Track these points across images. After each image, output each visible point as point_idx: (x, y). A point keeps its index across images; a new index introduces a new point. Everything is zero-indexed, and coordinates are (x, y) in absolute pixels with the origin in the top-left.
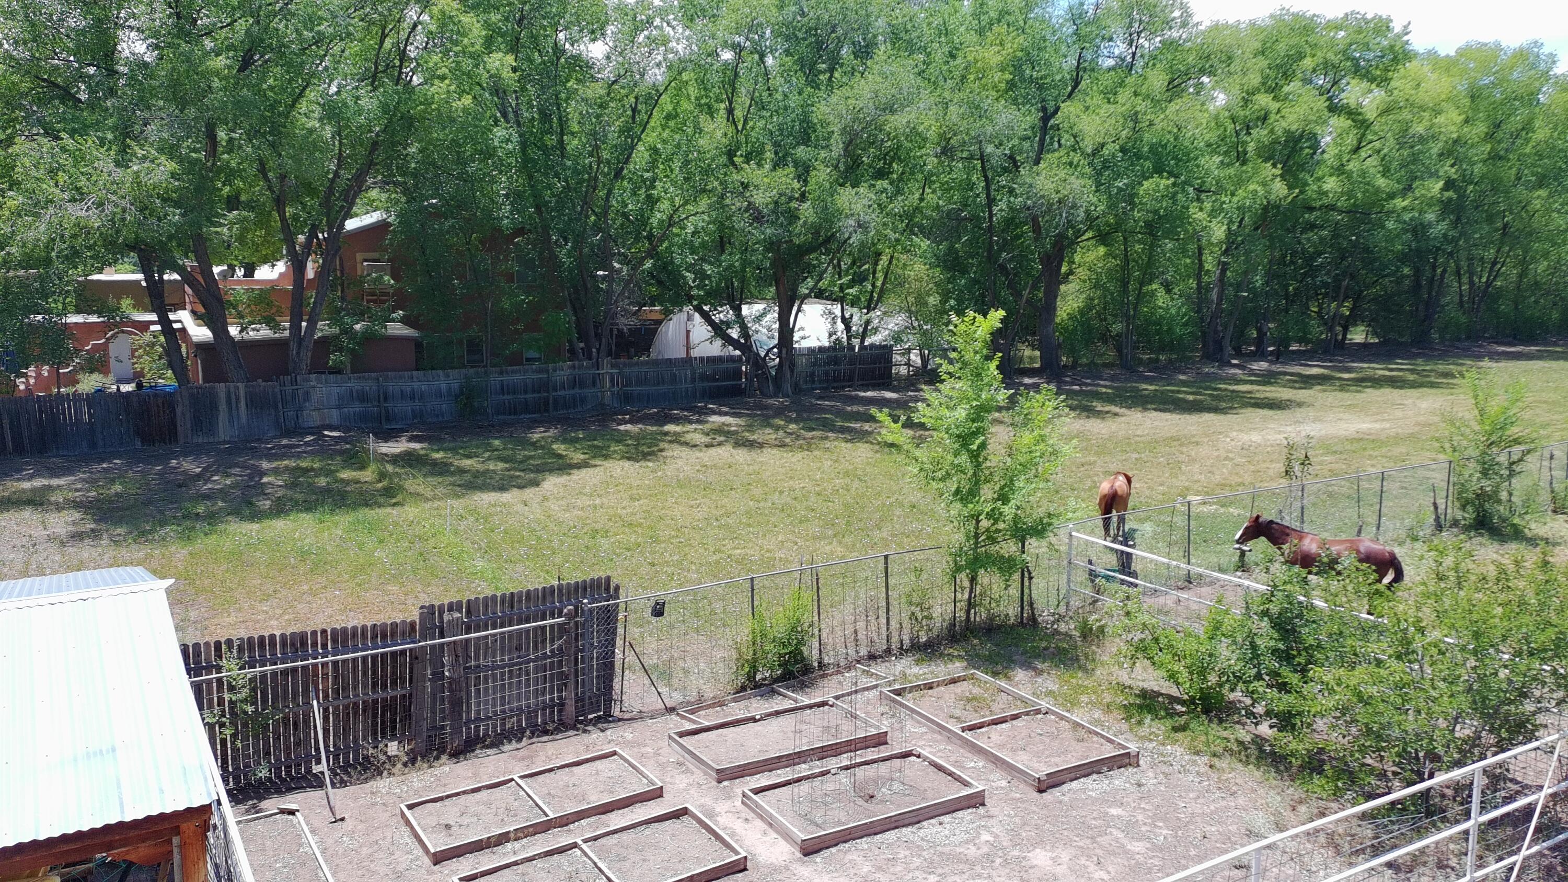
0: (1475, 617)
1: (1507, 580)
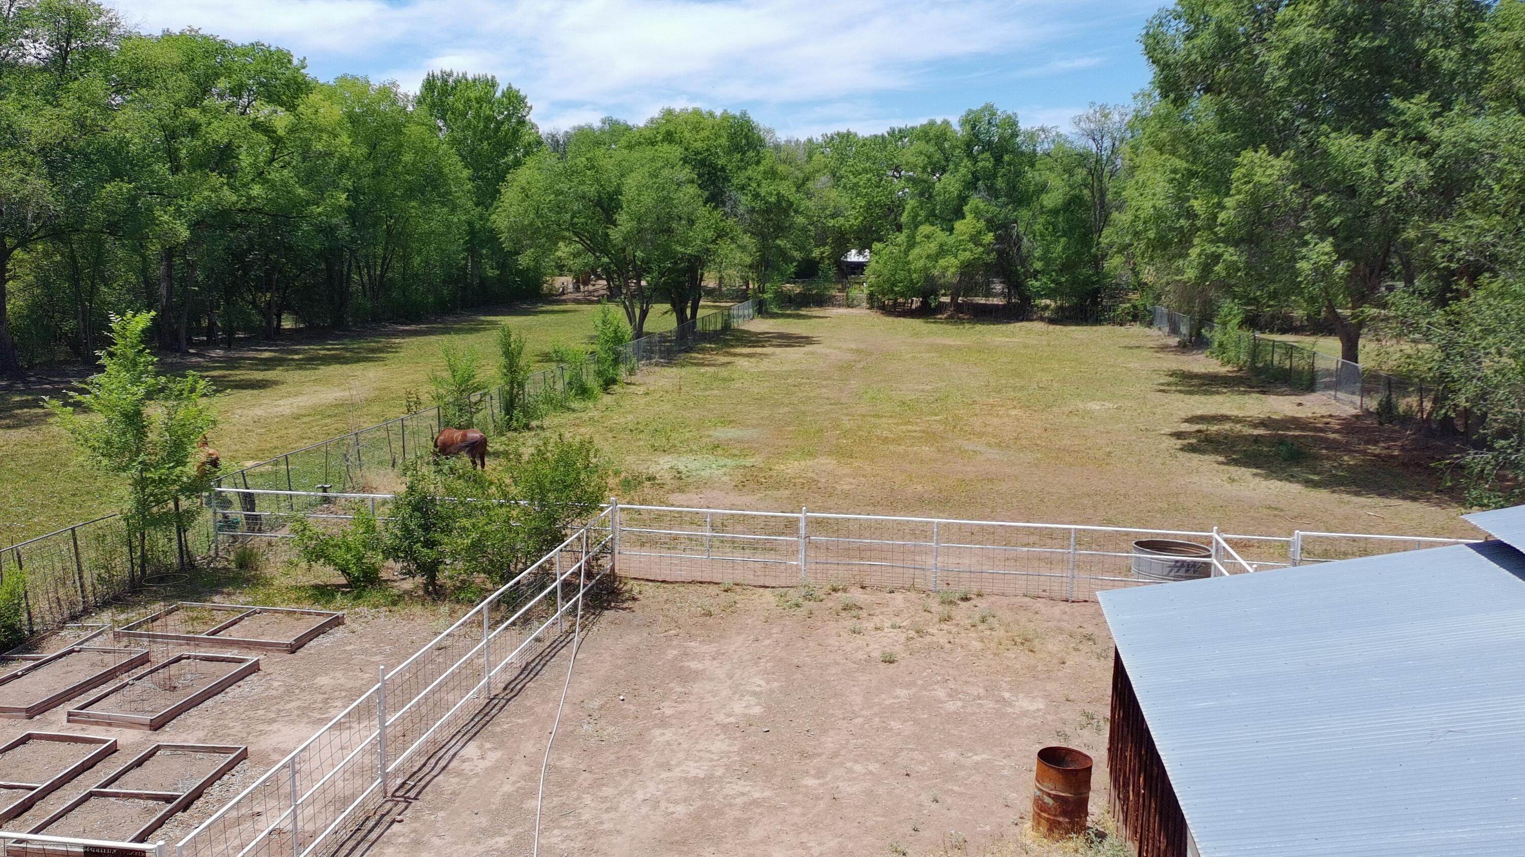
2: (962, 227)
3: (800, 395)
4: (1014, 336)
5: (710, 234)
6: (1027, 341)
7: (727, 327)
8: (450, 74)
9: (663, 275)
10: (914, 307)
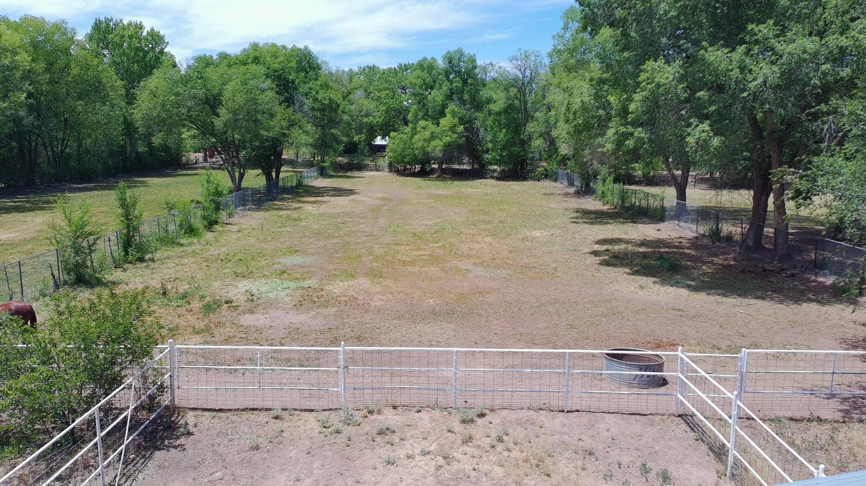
0: (82, 330)
1: (95, 307)
2: (444, 122)
3: (345, 229)
4: (478, 188)
5: (284, 124)
6: (486, 191)
7: (300, 184)
8: (112, 20)
9: (254, 150)
10: (416, 171)
